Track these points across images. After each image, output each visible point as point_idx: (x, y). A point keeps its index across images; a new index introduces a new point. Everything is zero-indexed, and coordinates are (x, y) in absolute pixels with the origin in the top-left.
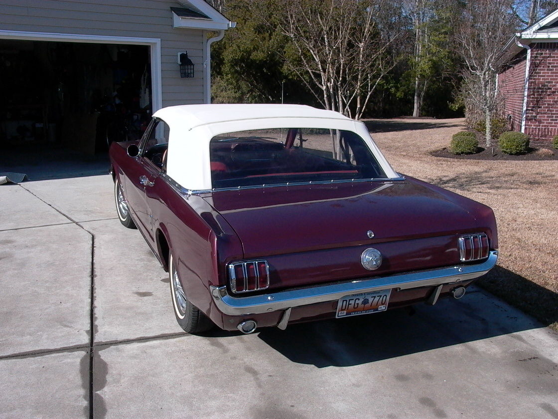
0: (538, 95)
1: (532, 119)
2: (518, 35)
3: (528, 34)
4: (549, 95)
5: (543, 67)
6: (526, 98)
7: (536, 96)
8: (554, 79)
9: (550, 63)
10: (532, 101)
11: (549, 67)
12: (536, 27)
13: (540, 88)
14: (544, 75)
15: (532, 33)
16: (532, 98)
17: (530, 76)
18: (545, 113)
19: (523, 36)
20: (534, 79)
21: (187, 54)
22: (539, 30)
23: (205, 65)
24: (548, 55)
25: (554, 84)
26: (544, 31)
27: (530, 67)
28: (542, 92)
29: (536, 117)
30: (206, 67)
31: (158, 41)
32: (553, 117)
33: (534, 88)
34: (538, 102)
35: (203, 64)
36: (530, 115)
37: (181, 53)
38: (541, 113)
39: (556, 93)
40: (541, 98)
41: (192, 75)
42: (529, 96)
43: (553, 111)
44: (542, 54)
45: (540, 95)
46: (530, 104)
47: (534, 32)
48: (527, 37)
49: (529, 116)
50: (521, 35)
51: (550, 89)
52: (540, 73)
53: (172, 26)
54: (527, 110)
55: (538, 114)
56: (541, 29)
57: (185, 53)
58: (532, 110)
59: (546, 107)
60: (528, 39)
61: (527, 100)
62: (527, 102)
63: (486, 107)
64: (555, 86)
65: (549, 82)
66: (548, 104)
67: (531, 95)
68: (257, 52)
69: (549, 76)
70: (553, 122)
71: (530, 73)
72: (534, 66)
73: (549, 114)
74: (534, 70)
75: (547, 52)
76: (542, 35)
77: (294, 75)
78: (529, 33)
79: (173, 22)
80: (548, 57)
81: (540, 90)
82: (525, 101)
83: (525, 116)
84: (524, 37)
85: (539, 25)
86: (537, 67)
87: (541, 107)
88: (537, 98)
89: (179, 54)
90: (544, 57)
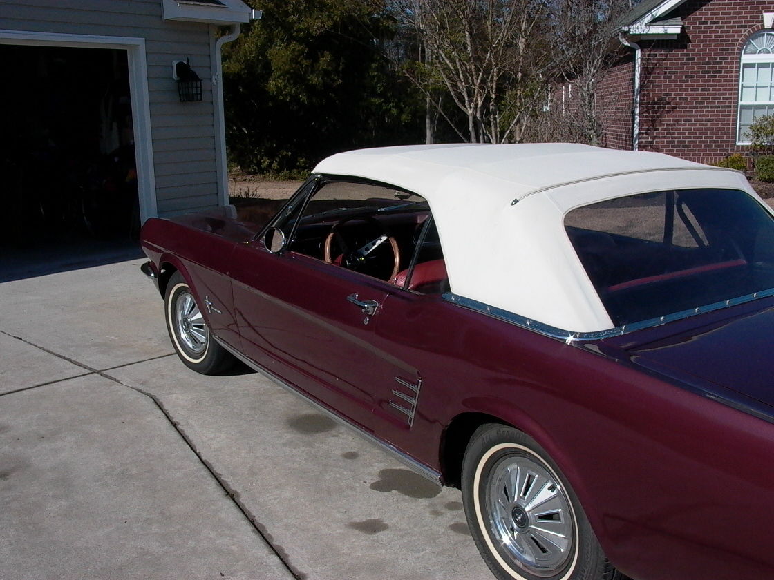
0: (653, 112)
1: (648, 146)
2: (626, 29)
3: (638, 29)
4: (668, 112)
5: (658, 73)
6: (637, 117)
7: (651, 114)
8: (673, 90)
9: (667, 68)
10: (646, 121)
11: (666, 73)
12: (648, 18)
13: (656, 103)
14: (660, 85)
15: (643, 26)
16: (646, 117)
17: (641, 87)
18: (664, 137)
19: (631, 30)
20: (647, 90)
21: (188, 62)
22: (651, 22)
23: (214, 81)
24: (663, 57)
25: (673, 97)
26: (658, 23)
27: (640, 75)
28: (659, 108)
29: (652, 142)
30: (217, 83)
31: (141, 42)
32: (674, 142)
33: (648, 103)
34: (653, 121)
35: (211, 79)
36: (644, 140)
37: (178, 62)
38: (659, 138)
39: (677, 109)
40: (658, 117)
41: (199, 96)
42: (641, 114)
43: (674, 134)
44: (656, 55)
45: (656, 112)
46: (643, 125)
47: (646, 25)
48: (637, 33)
49: (642, 142)
50: (629, 29)
51: (669, 103)
52: (655, 82)
53: (161, 17)
54: (639, 134)
55: (654, 138)
56: (656, 21)
57: (185, 62)
58: (646, 134)
59: (665, 129)
60: (638, 34)
61: (640, 120)
62: (639, 123)
63: (593, 131)
64: (674, 99)
65: (667, 95)
66: (668, 125)
67: (644, 113)
68: (230, 61)
69: (666, 86)
70: (675, 149)
71: (641, 81)
72: (646, 72)
73: (669, 138)
74: (647, 78)
75: (663, 52)
76: (657, 30)
77: (286, 95)
78: (639, 27)
79: (162, 11)
80: (664, 60)
81: (656, 106)
82: (637, 121)
83: (637, 142)
84: (633, 31)
85: (653, 15)
86: (651, 73)
87: (658, 129)
88: (652, 117)
89: (175, 63)
90: (659, 60)
